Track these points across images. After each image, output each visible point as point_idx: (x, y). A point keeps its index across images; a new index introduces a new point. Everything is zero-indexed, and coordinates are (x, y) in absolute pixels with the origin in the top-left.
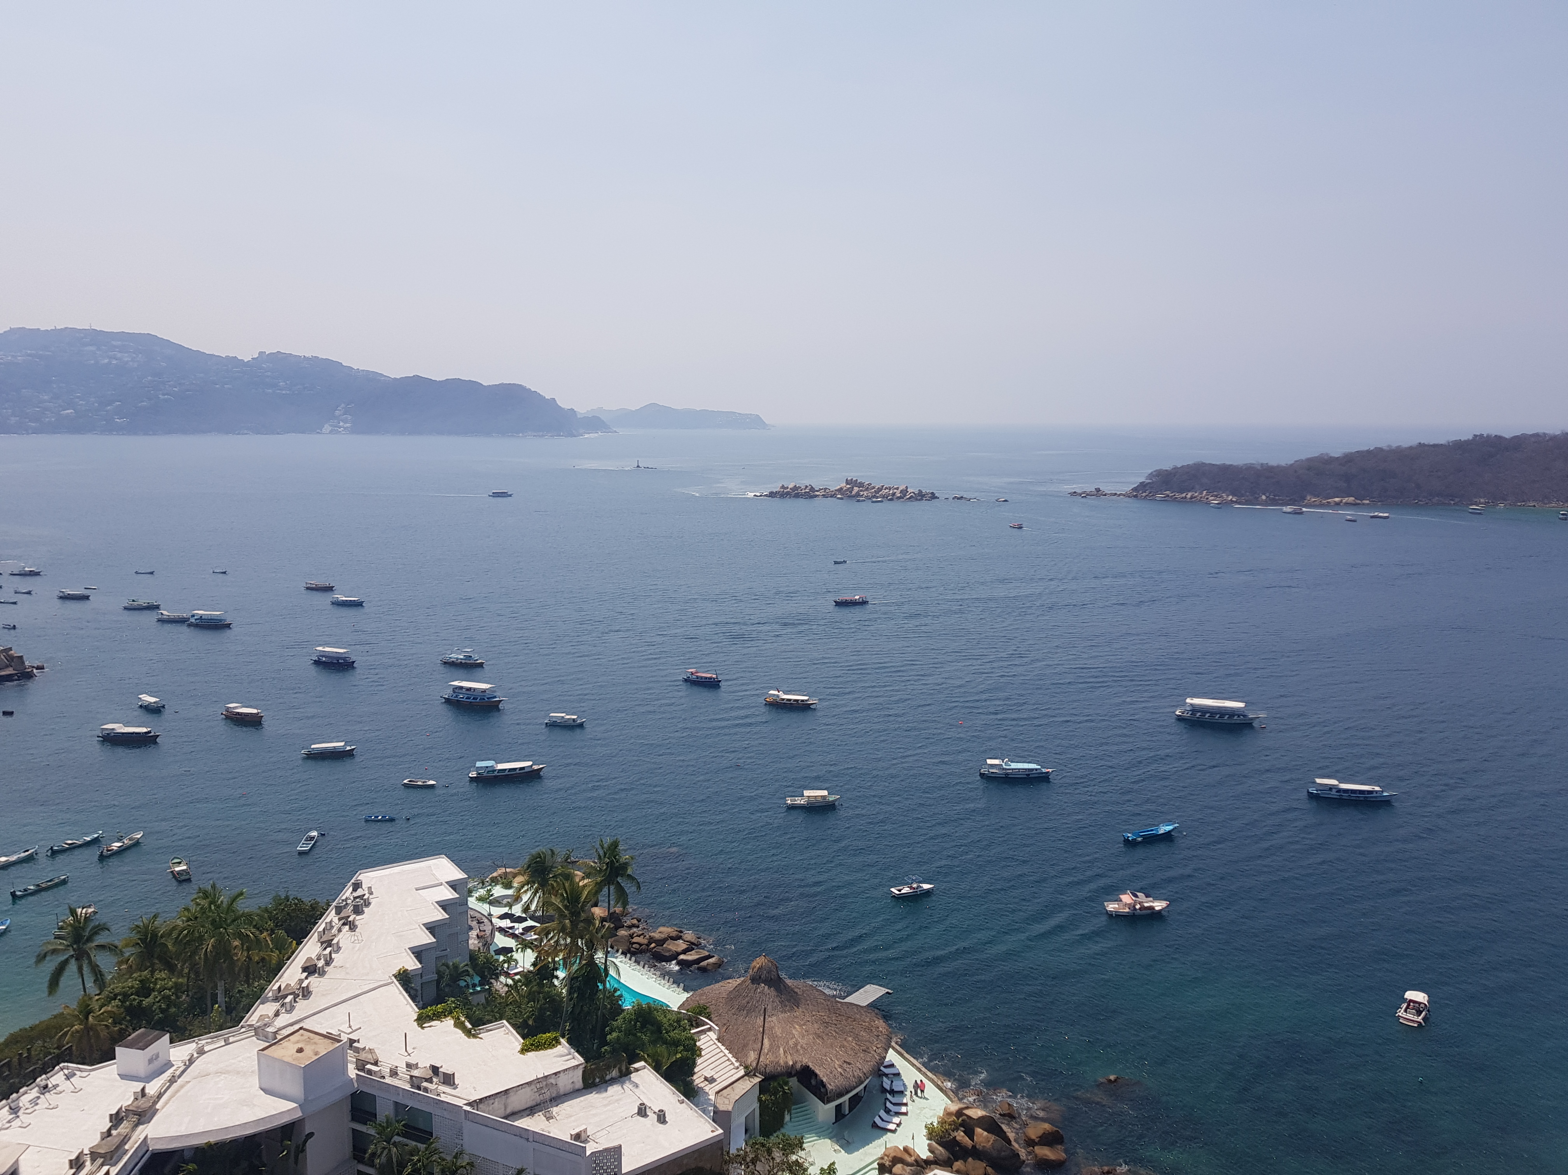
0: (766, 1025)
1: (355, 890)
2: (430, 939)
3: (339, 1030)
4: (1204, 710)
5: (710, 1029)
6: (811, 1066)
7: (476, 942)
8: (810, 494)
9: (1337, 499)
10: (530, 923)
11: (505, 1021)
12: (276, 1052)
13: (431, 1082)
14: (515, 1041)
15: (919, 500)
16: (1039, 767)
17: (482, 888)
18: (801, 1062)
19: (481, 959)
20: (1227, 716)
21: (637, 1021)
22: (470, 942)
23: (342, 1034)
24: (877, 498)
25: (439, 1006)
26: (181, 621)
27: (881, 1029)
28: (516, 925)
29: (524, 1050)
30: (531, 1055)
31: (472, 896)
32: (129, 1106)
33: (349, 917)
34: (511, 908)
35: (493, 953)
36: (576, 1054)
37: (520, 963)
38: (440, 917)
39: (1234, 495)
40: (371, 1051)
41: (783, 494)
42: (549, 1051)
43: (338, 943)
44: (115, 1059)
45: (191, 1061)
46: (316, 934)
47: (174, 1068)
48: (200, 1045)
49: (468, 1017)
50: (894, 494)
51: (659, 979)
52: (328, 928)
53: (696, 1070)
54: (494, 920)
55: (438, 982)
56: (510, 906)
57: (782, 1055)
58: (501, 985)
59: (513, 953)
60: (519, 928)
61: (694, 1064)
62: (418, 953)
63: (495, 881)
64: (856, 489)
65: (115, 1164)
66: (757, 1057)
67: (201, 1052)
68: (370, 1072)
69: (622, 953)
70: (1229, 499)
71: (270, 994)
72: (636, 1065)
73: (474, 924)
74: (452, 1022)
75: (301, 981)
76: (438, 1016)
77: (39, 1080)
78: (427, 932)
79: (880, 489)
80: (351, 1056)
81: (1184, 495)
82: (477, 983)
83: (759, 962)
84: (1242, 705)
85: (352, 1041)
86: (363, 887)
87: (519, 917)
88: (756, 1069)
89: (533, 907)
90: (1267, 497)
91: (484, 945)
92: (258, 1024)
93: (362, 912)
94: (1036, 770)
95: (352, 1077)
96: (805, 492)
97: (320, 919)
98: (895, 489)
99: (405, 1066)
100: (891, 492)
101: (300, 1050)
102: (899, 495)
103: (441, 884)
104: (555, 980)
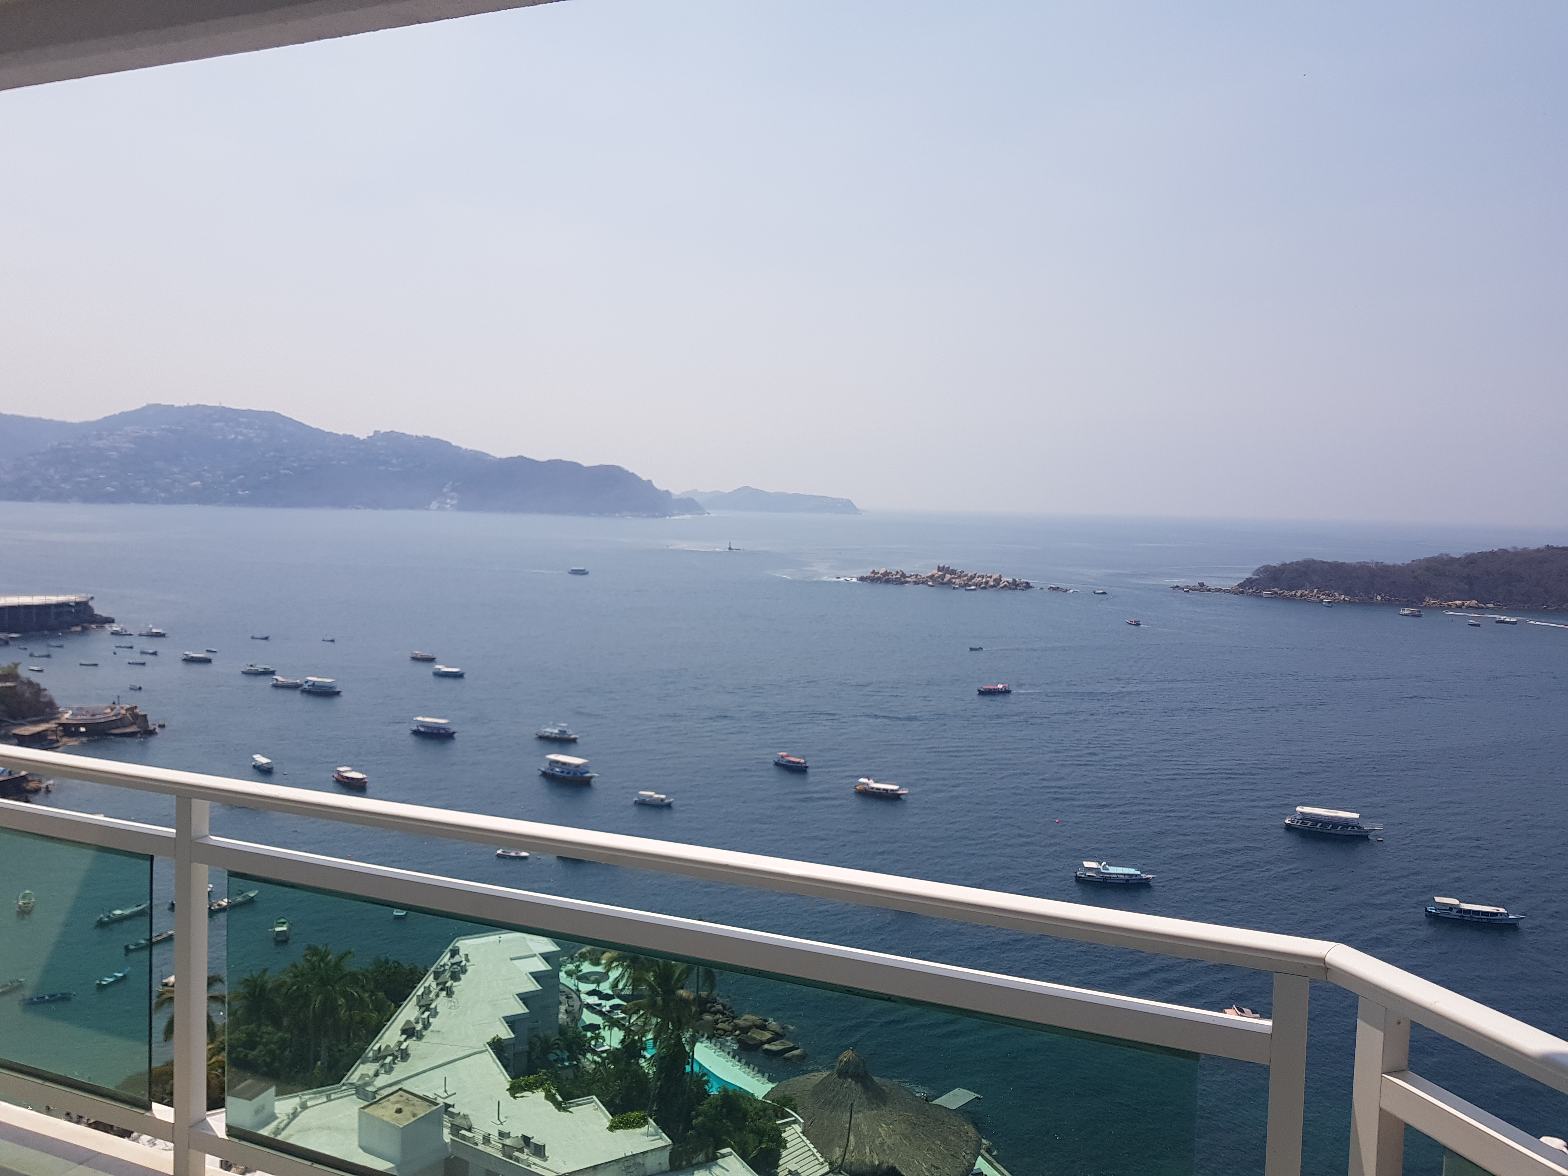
0: (852, 1122)
1: (452, 956)
2: (524, 1009)
3: (435, 1094)
4: (1316, 820)
5: (795, 1122)
6: (897, 1168)
7: (565, 1017)
8: (901, 580)
9: (1458, 602)
10: (617, 1001)
11: (594, 1097)
12: (376, 1111)
13: (523, 1152)
14: (604, 1118)
15: (1013, 589)
16: (1139, 873)
17: (571, 963)
18: (888, 1162)
19: (570, 1034)
20: (1340, 827)
21: (723, 1107)
22: (560, 1016)
23: (438, 1098)
24: (970, 586)
25: (531, 1077)
26: (295, 687)
27: (970, 1134)
28: (603, 1002)
29: (612, 1128)
30: (619, 1132)
31: (561, 971)
33: (446, 982)
34: (598, 985)
35: (581, 1029)
36: (664, 1134)
37: (607, 1041)
38: (533, 988)
39: (1347, 594)
40: (465, 1117)
41: (874, 579)
42: (638, 1130)
43: (436, 1007)
44: (224, 1109)
45: (295, 1115)
46: (415, 998)
47: (278, 1120)
48: (304, 1100)
49: (557, 1090)
50: (987, 582)
51: (743, 1067)
52: (427, 992)
53: (781, 1162)
54: (583, 996)
55: (529, 1053)
56: (598, 982)
57: (868, 1154)
58: (589, 1061)
59: (601, 1030)
60: (607, 1005)
61: (779, 1157)
62: (512, 1022)
63: (583, 957)
64: (948, 576)
66: (842, 1154)
67: (304, 1107)
68: (464, 1137)
69: (707, 1038)
70: (1342, 598)
71: (371, 1054)
72: (724, 1151)
73: (563, 998)
74: (543, 1094)
75: (400, 1043)
76: (530, 1087)
78: (520, 1002)
79: (972, 577)
80: (446, 1121)
81: (1293, 593)
82: (565, 1057)
83: (847, 1055)
84: (1355, 816)
85: (447, 1106)
86: (461, 953)
87: (607, 994)
88: (840, 1166)
89: (620, 986)
90: (1382, 598)
91: (572, 1021)
92: (358, 1083)
93: (458, 979)
94: (1136, 875)
95: (447, 1141)
96: (896, 578)
97: (419, 983)
98: (989, 577)
99: (497, 1134)
100: (984, 580)
101: (399, 1111)
102: (992, 584)
103: (535, 955)
104: (642, 1061)
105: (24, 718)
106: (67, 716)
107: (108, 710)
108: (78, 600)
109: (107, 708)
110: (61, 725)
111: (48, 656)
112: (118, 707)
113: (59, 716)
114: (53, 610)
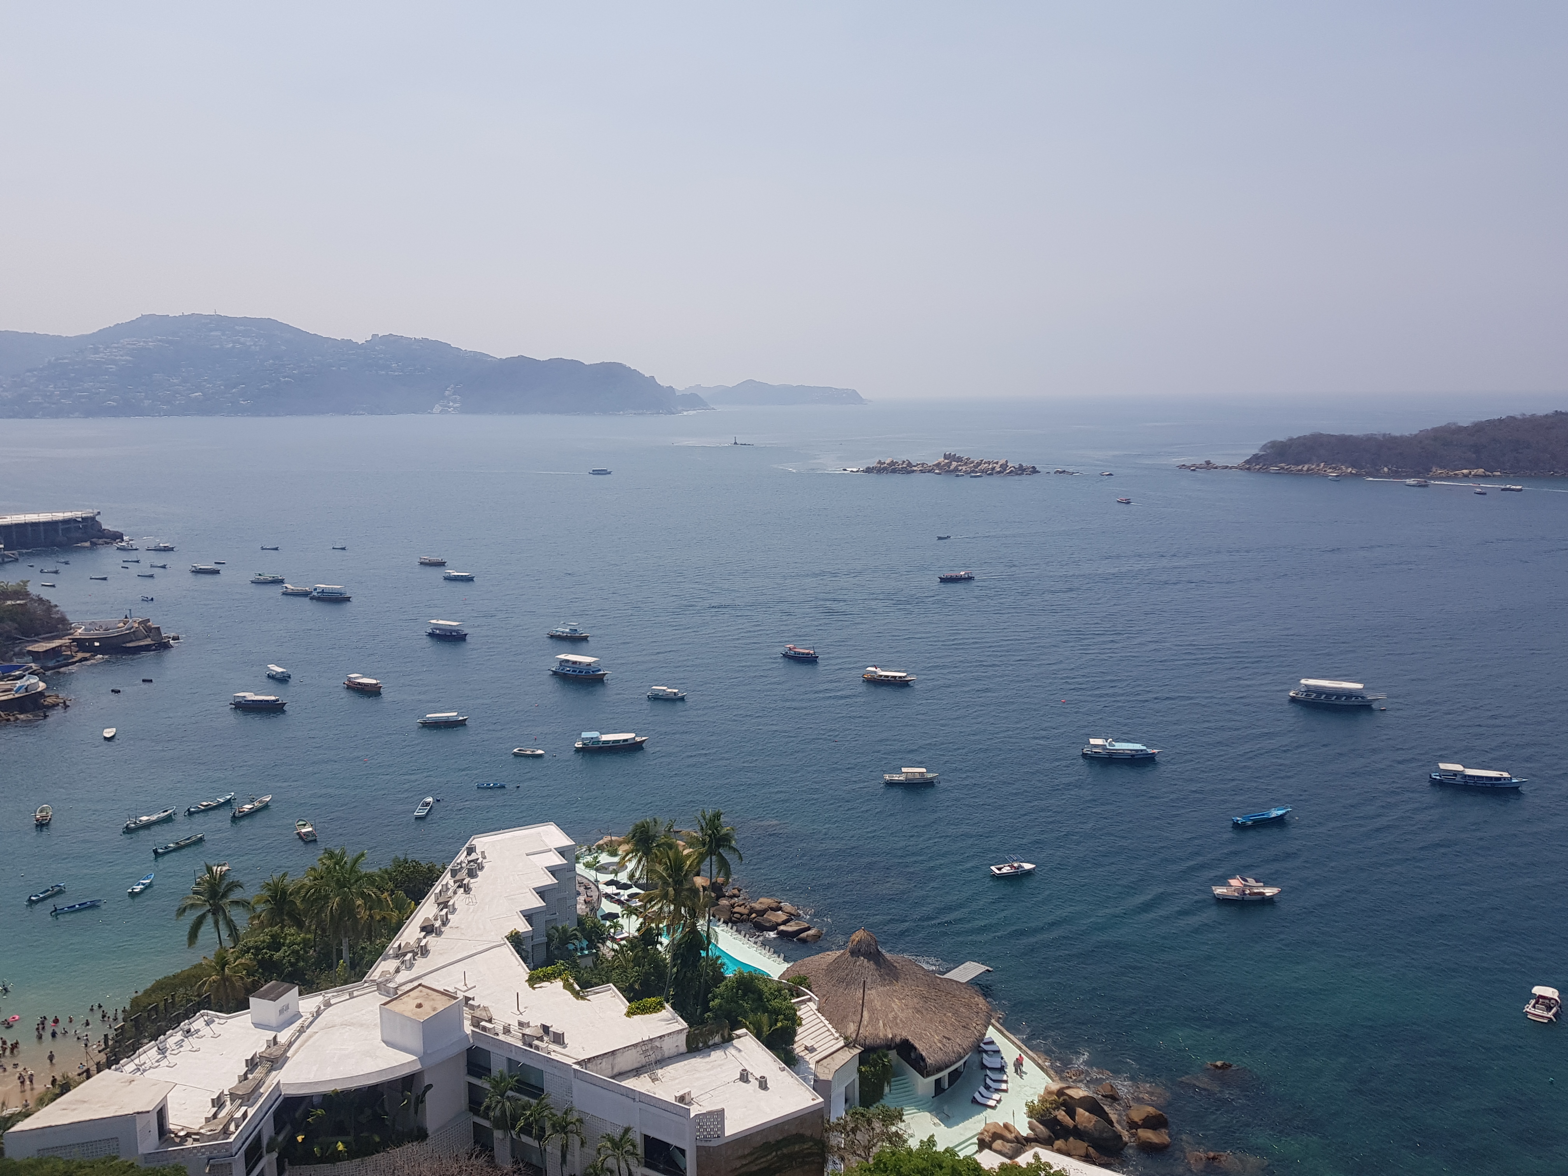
0: (865, 998)
1: (469, 854)
2: (540, 903)
3: (455, 988)
4: (1319, 691)
5: (810, 1000)
6: (910, 1040)
7: (584, 907)
8: (907, 469)
9: (1465, 471)
10: (635, 890)
11: (611, 985)
12: (396, 1006)
13: (542, 1041)
14: (621, 1004)
15: (1020, 474)
16: (1144, 748)
17: (588, 855)
18: (901, 1035)
19: (589, 924)
20: (1344, 698)
21: (738, 989)
22: (578, 907)
23: (458, 992)
24: (976, 472)
25: (549, 968)
26: (305, 594)
27: (980, 1006)
28: (622, 892)
29: (630, 1014)
30: (636, 1018)
31: (579, 863)
32: (262, 1052)
33: (463, 880)
34: (616, 875)
35: (600, 918)
36: (679, 1018)
37: (626, 929)
38: (549, 882)
39: (1353, 467)
40: (485, 1009)
41: (881, 469)
42: (654, 1015)
43: (453, 905)
44: (249, 1008)
45: (318, 1013)
46: (433, 895)
47: (303, 1019)
48: (326, 998)
49: (576, 979)
50: (993, 469)
51: (760, 948)
52: (445, 890)
53: (797, 1039)
54: (601, 886)
55: (548, 945)
56: (616, 873)
57: (882, 1028)
58: (608, 949)
59: (619, 919)
60: (625, 894)
61: (795, 1033)
62: (529, 916)
63: (601, 848)
64: (954, 464)
65: (252, 1106)
66: (857, 1028)
67: (328, 1005)
68: (484, 1029)
69: (724, 922)
70: (1349, 471)
71: (391, 952)
72: (739, 1032)
73: (582, 889)
74: (562, 984)
75: (420, 940)
76: (548, 978)
77: (182, 1024)
78: (537, 896)
79: (979, 464)
80: (467, 1013)
81: (1300, 467)
82: (585, 947)
83: (859, 935)
84: (1359, 686)
85: (467, 999)
86: (477, 851)
87: (624, 884)
88: (855, 1041)
89: (637, 875)
90: (1389, 469)
91: (591, 910)
92: (380, 980)
93: (476, 876)
94: (1142, 750)
95: (468, 1033)
96: (902, 468)
97: (437, 881)
98: (995, 463)
99: (517, 1024)
100: (990, 466)
101: (419, 1006)
102: (999, 470)
103: (550, 850)
104: (659, 946)
105: (37, 635)
106: (80, 631)
107: (122, 624)
108: (84, 516)
109: (120, 622)
110: (74, 640)
111: (56, 572)
112: (131, 621)
113: (72, 631)
114: (61, 527)
